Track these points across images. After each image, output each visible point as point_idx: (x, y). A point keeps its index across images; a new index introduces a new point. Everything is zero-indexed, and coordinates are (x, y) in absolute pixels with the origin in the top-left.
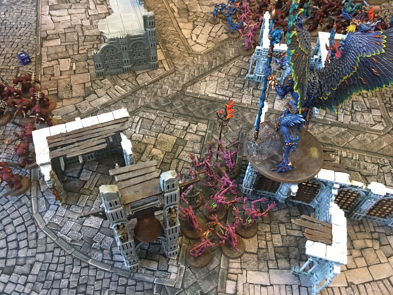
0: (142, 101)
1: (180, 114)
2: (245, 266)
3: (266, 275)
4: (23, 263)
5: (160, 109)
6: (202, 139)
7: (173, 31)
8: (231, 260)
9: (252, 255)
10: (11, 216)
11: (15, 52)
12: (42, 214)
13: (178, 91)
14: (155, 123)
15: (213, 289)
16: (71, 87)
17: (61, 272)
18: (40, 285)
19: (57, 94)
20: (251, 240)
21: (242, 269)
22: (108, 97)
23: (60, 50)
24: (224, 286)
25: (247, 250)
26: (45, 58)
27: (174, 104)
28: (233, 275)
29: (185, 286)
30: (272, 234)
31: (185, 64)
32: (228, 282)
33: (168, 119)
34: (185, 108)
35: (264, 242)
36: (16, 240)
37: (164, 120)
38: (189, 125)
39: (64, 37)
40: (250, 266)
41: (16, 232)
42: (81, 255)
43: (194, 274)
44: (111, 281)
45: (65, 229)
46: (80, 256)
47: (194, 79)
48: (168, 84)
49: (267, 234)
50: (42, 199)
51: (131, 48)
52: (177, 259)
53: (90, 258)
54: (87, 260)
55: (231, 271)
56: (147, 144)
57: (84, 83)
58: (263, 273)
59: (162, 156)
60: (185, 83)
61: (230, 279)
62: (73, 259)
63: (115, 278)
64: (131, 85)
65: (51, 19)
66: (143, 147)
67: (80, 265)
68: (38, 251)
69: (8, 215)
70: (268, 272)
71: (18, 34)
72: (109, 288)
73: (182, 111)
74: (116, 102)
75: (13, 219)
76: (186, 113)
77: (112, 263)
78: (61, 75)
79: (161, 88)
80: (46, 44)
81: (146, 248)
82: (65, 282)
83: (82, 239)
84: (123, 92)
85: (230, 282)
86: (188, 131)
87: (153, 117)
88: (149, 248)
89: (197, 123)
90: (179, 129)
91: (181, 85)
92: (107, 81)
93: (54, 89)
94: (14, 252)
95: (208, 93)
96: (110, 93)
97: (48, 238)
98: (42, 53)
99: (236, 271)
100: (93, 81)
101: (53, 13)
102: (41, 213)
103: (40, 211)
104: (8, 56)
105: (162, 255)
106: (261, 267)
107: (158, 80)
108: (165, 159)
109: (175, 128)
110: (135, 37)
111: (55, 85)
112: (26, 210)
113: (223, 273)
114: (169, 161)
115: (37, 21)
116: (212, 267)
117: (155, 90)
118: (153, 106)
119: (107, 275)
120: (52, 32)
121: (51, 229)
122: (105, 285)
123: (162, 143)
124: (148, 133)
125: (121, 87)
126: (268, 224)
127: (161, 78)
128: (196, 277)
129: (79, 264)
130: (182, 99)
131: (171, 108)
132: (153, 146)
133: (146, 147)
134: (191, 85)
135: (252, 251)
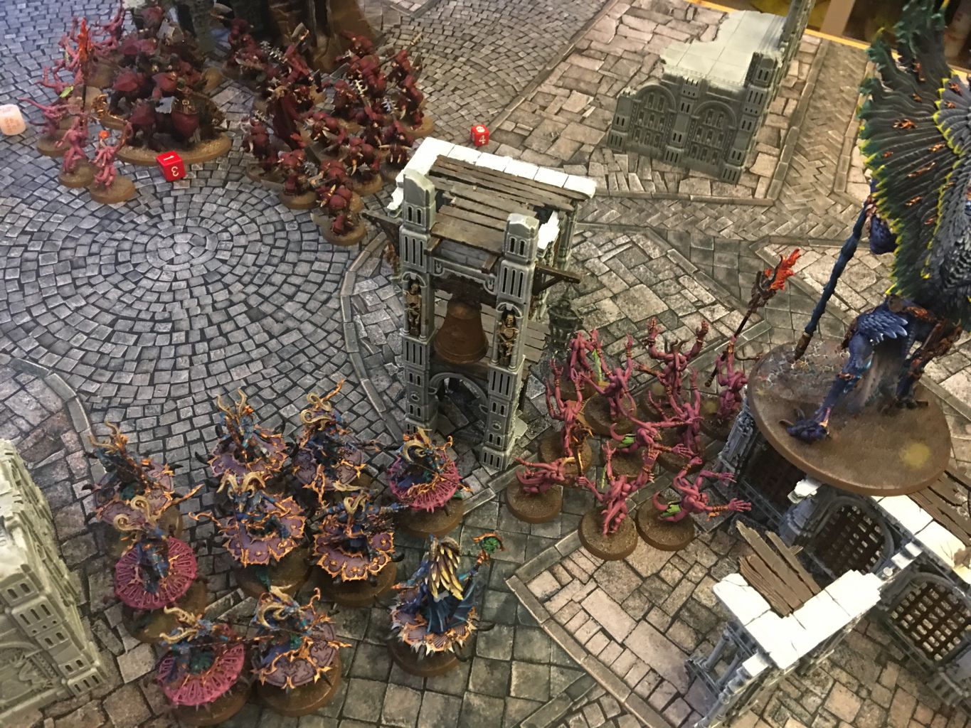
0: (659, 218)
1: (713, 277)
2: (602, 578)
3: (628, 623)
4: (281, 319)
5: (681, 249)
6: (716, 339)
7: (836, 140)
8: (583, 550)
9: (632, 574)
10: (318, 255)
11: (516, 50)
12: (358, 278)
13: (745, 239)
14: (649, 264)
15: (510, 563)
16: (557, 138)
17: (316, 365)
18: (275, 360)
19: (525, 138)
20: (654, 551)
21: (591, 577)
22: (604, 183)
23: (588, 77)
24: (533, 574)
25: (630, 558)
26: (553, 79)
27: (717, 255)
28: (565, 573)
29: (470, 521)
30: (709, 574)
31: (805, 205)
32: (547, 574)
33: (679, 272)
34: (730, 273)
35: (678, 575)
36: (298, 286)
37: (671, 269)
38: (714, 304)
39: (612, 63)
40: (611, 586)
41: (306, 276)
42: (361, 364)
43: (500, 517)
44: (369, 427)
45: (370, 318)
46: (359, 365)
47: (800, 238)
48: (735, 219)
49: (697, 568)
50: (376, 260)
51: (700, 113)
52: (493, 477)
53: (369, 376)
54: (362, 377)
55: (569, 565)
56: (602, 286)
57: (583, 144)
58: (625, 615)
59: (612, 319)
60: (774, 233)
61: (554, 575)
62: (346, 361)
63: (378, 426)
64: (662, 186)
65: (617, 27)
66: (590, 287)
67: (348, 376)
68: (312, 319)
69: (316, 251)
70: (638, 622)
71: (542, 27)
72: (357, 433)
73: (721, 276)
74: (611, 197)
75: (316, 259)
76: (725, 282)
77: (392, 405)
78: (556, 114)
79: (716, 218)
80: (576, 60)
81: (460, 425)
82: (309, 380)
83: (381, 346)
84: (638, 188)
85: (551, 577)
86: (701, 311)
87: (656, 253)
88: (464, 428)
89: (732, 310)
90: (686, 298)
91: (761, 234)
92: (624, 160)
93: (527, 127)
94: (283, 299)
95: (807, 275)
96: (612, 178)
97: (338, 313)
98: (557, 70)
99: (577, 572)
100: (599, 147)
101: (629, 20)
102: (358, 276)
103: (360, 273)
104: (501, 50)
105: (474, 451)
106: (631, 603)
107: (721, 203)
108: (614, 327)
109: (679, 293)
110: (718, 91)
111: (534, 124)
112: (343, 260)
113: (551, 556)
114: (617, 333)
115: (589, 22)
116: (541, 532)
117: (701, 215)
118: (671, 237)
119: (370, 415)
120: (600, 47)
121: (352, 305)
122: (354, 425)
123: (634, 301)
124: (621, 271)
125: (641, 180)
126: (716, 554)
127: (732, 203)
128: (498, 524)
129: (348, 372)
130: (739, 257)
131: (705, 258)
132: (611, 295)
133: (597, 289)
134: (782, 244)
135: (639, 569)
